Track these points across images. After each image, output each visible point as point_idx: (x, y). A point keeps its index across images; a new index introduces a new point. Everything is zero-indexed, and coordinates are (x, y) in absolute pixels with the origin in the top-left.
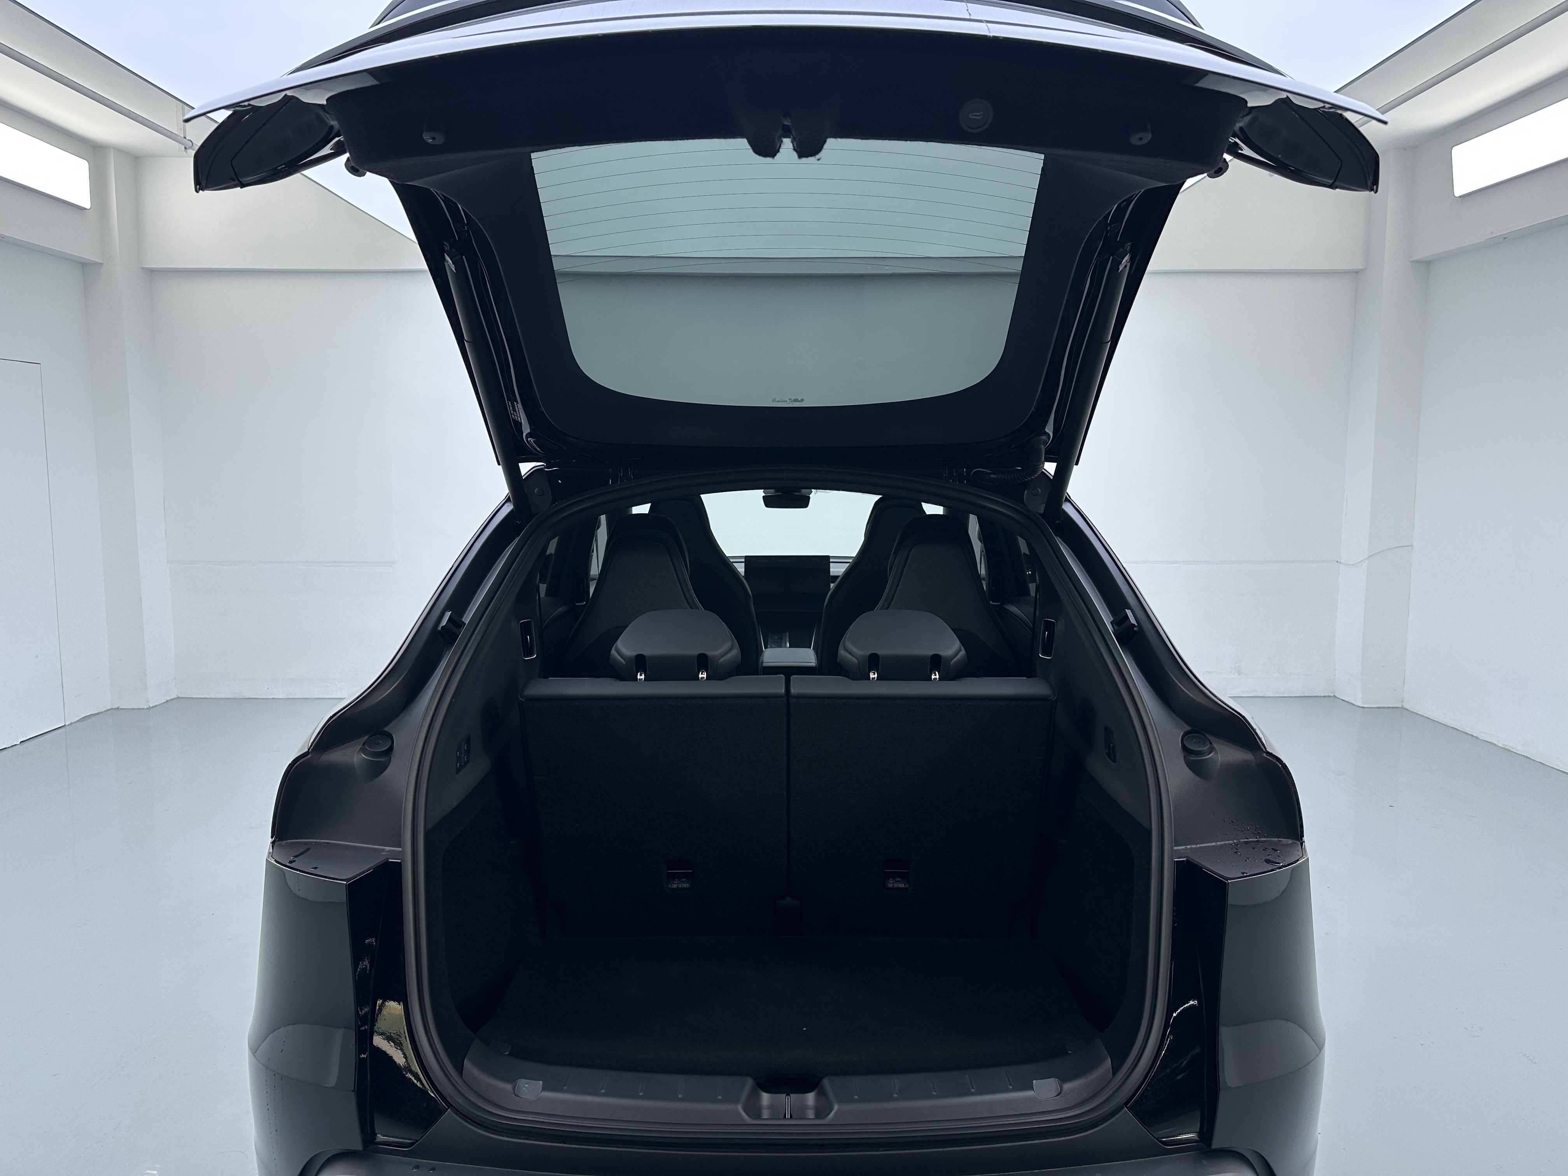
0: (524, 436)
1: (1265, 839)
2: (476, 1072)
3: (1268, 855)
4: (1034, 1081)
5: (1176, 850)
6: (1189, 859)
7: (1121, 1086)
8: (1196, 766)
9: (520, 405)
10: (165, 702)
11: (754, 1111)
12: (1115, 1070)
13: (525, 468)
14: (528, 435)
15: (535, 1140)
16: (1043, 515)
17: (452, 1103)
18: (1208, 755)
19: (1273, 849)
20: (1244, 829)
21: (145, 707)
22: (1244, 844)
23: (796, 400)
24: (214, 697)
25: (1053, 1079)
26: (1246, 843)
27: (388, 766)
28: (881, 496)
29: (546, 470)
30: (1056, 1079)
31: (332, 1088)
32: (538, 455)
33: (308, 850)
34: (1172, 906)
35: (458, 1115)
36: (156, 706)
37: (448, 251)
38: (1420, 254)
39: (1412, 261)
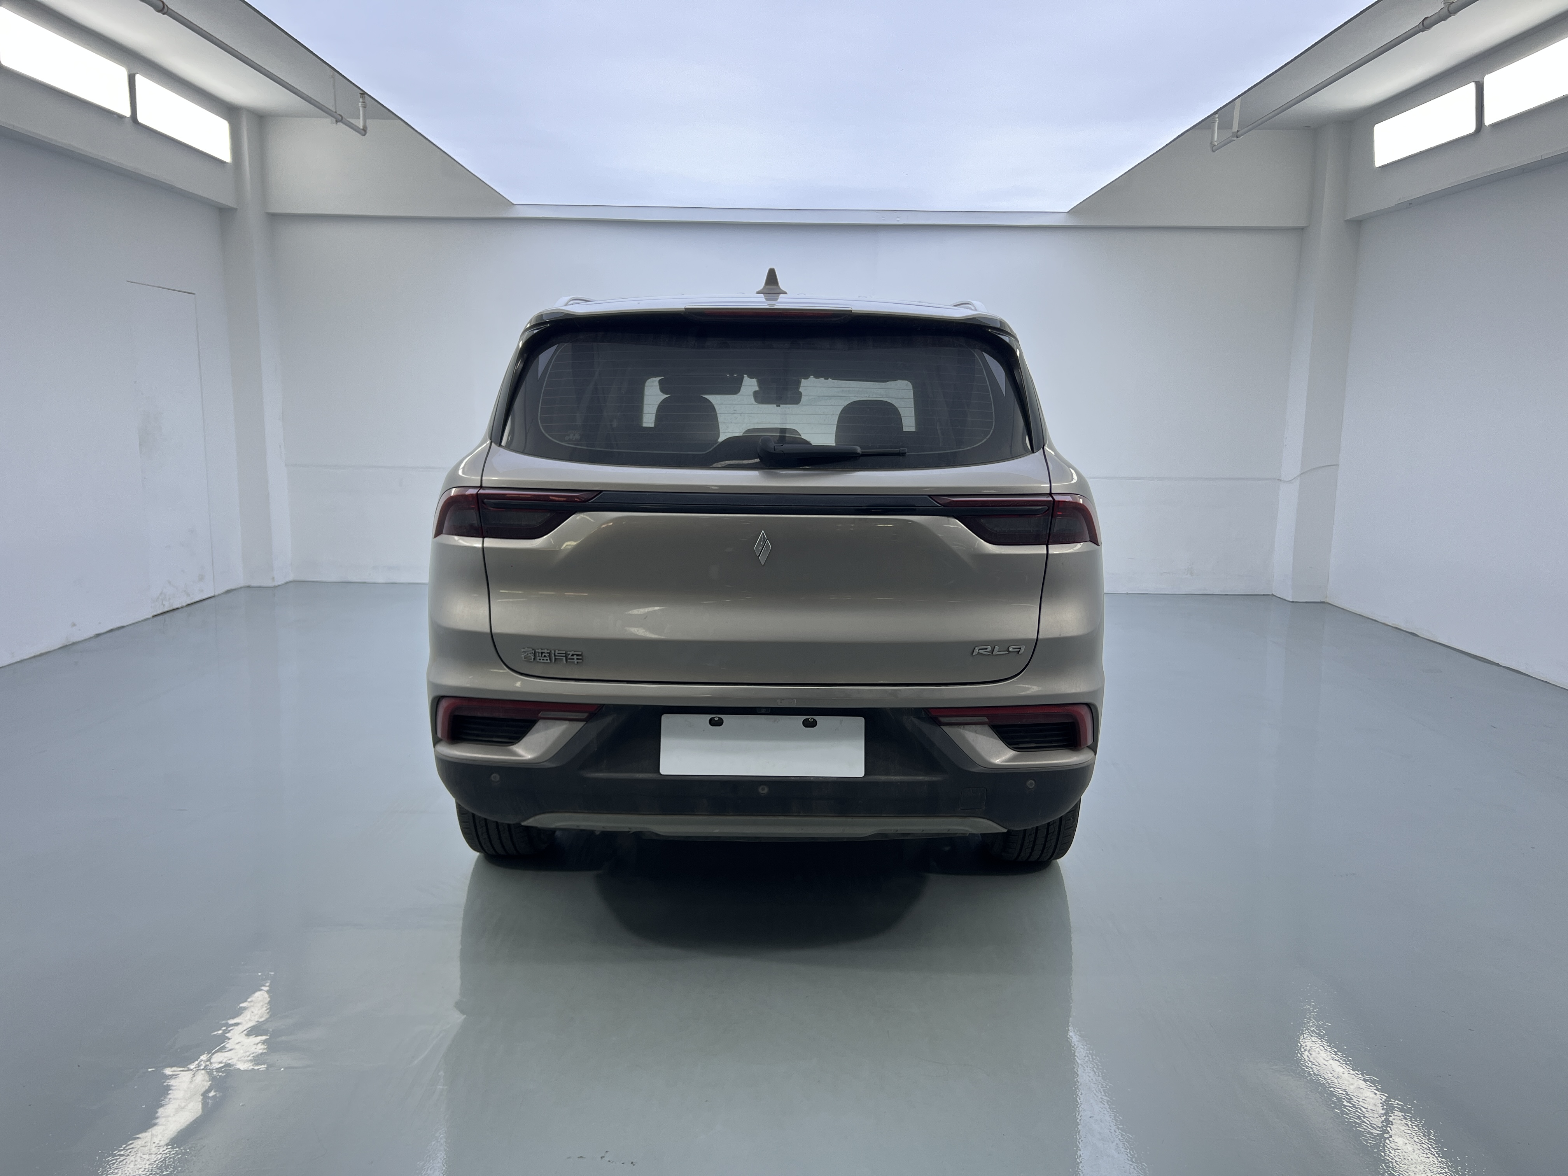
10: (285, 583)
21: (272, 586)
24: (324, 580)
36: (280, 585)
38: (1353, 214)
39: (1345, 221)
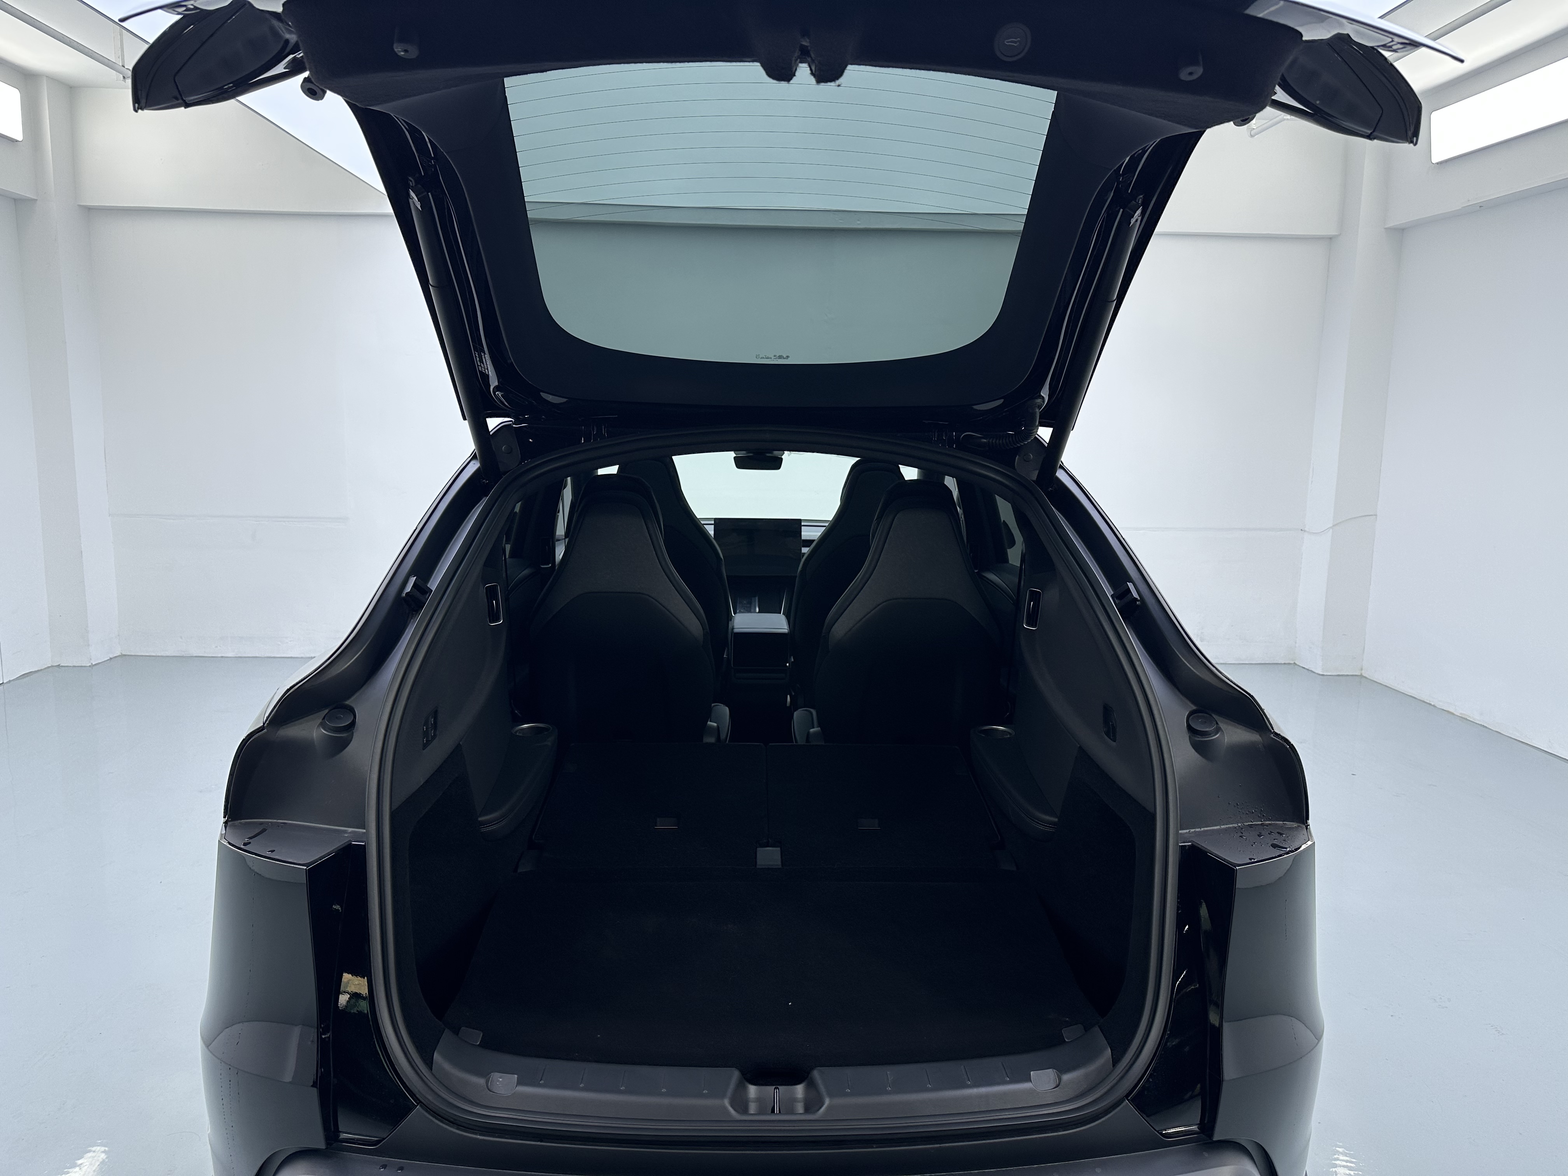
0: (491, 390)
1: (1270, 822)
2: (447, 1066)
3: (1275, 839)
4: (1032, 1073)
5: (1181, 834)
6: (1194, 844)
7: (1122, 1078)
8: (1202, 747)
9: (487, 356)
10: (108, 660)
11: (741, 1105)
12: (1116, 1061)
13: (493, 423)
14: (497, 388)
15: (511, 1139)
16: (1036, 482)
17: (421, 1099)
18: (1214, 736)
19: (1278, 833)
20: (1249, 812)
21: (88, 665)
22: (1249, 828)
23: (780, 357)
24: (160, 655)
25: (1051, 1070)
26: (1250, 826)
27: (351, 741)
28: (859, 459)
29: (514, 426)
30: (1054, 1070)
31: (290, 1083)
32: (506, 410)
33: (264, 831)
34: (1177, 892)
35: (429, 1113)
36: (99, 663)
37: (412, 187)
38: (1395, 221)
39: (1385, 228)
